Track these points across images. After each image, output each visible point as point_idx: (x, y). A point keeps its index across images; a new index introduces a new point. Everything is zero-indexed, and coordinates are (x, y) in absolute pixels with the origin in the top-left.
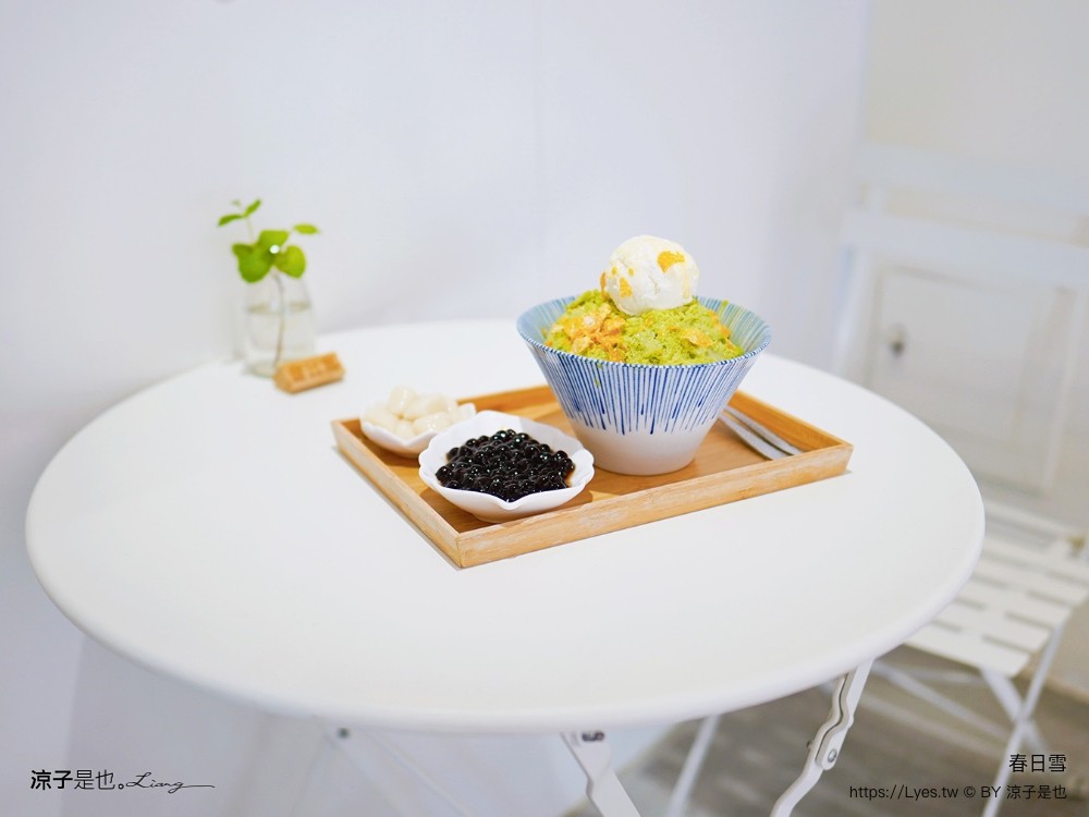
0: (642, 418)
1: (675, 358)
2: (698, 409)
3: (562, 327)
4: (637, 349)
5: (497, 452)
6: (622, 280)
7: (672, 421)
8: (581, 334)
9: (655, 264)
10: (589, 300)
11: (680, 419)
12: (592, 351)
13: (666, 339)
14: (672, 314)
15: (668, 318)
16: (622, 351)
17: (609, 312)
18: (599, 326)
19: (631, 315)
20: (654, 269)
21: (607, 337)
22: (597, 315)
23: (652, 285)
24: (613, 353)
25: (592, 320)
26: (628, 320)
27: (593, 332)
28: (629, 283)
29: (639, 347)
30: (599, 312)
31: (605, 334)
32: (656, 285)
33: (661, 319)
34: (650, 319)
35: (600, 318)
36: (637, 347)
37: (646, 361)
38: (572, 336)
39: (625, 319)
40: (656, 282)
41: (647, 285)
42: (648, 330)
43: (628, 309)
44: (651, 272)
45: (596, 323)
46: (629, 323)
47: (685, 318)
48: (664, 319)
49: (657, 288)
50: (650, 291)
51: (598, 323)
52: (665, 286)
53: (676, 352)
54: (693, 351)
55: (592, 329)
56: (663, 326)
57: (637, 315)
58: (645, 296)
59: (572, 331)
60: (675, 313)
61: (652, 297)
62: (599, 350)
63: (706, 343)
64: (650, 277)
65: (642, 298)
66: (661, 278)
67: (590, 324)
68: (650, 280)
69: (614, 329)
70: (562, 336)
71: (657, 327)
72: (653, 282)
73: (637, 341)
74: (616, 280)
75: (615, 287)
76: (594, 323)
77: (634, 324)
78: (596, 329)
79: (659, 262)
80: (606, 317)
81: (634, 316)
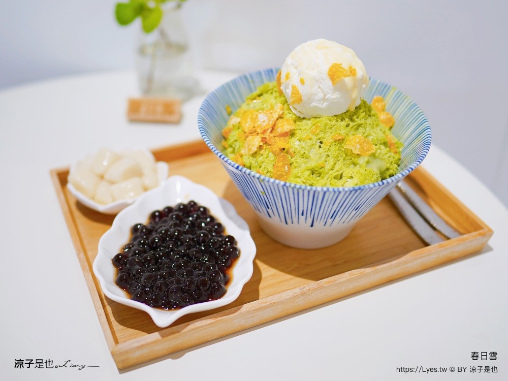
0: (302, 218)
1: (337, 168)
2: (354, 212)
3: (239, 120)
4: (302, 156)
5: (171, 237)
6: (294, 87)
7: (330, 221)
8: (253, 132)
9: (325, 75)
10: (267, 92)
11: (337, 219)
12: (261, 152)
13: (330, 149)
14: (339, 120)
15: (334, 125)
16: (288, 156)
17: (281, 112)
18: (271, 126)
19: (302, 117)
20: (324, 80)
21: (276, 138)
22: (271, 113)
23: (321, 95)
24: (280, 158)
25: (266, 119)
26: (298, 123)
27: (264, 132)
28: (300, 92)
29: (304, 155)
30: (273, 111)
31: (275, 135)
32: (325, 95)
33: (328, 127)
34: (317, 127)
35: (273, 117)
36: (303, 155)
37: (308, 173)
38: (246, 130)
39: (295, 122)
40: (325, 93)
41: (316, 94)
42: (314, 138)
43: (299, 111)
44: (320, 83)
45: (269, 122)
46: (299, 126)
47: (352, 124)
48: (329, 126)
49: (326, 98)
50: (318, 100)
51: (271, 123)
52: (334, 97)
53: (339, 160)
54: (355, 160)
55: (264, 129)
56: (329, 134)
57: (307, 117)
58: (314, 104)
59: (247, 126)
60: (343, 119)
61: (320, 106)
62: (267, 152)
63: (368, 150)
64: (319, 87)
65: (311, 105)
66: (330, 89)
67: (264, 122)
68: (319, 90)
69: (284, 132)
70: (239, 128)
71: (323, 135)
72: (323, 92)
73: (303, 149)
74: (289, 84)
75: (288, 91)
76: (267, 121)
77: (303, 128)
78: (268, 129)
79: (329, 75)
80: (278, 117)
81: (304, 118)
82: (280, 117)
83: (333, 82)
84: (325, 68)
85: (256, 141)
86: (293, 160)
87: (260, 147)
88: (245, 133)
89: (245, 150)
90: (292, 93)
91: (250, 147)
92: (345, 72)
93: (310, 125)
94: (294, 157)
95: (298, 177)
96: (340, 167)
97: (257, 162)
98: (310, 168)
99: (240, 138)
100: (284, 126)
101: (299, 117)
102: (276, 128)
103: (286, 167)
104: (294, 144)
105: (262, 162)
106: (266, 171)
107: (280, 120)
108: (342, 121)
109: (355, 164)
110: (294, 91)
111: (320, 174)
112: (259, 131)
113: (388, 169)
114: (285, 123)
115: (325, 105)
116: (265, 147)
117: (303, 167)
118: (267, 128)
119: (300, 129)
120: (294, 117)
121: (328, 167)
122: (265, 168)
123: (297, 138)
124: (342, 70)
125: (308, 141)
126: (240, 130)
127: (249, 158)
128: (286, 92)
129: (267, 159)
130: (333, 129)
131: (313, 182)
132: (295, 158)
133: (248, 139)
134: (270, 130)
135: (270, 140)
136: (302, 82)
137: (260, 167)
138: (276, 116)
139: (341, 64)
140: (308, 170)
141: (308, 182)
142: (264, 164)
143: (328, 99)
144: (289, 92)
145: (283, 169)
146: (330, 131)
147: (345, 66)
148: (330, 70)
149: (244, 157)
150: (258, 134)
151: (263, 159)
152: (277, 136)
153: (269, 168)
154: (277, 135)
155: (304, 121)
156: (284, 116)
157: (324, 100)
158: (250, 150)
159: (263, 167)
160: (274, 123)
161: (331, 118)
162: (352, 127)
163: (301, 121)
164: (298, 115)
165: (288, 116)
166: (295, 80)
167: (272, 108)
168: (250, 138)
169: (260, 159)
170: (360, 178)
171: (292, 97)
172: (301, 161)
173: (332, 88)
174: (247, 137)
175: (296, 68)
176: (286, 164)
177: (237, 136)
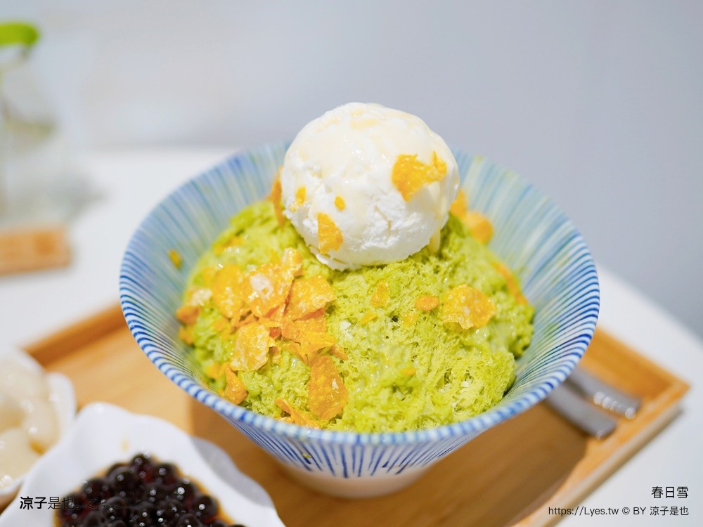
3: (208, 294)
6: (321, 218)
9: (386, 184)
12: (276, 359)
13: (418, 328)
14: (419, 264)
15: (413, 278)
16: (334, 358)
17: (298, 267)
18: (283, 300)
19: (342, 270)
20: (384, 193)
21: (299, 322)
22: (276, 271)
23: (382, 224)
24: (318, 366)
25: (267, 284)
26: (337, 284)
27: (271, 314)
28: (337, 225)
29: (369, 353)
30: (280, 265)
31: (294, 317)
32: (390, 224)
33: (402, 285)
34: (382, 289)
35: (283, 280)
36: (366, 353)
37: (386, 393)
38: (230, 314)
39: (331, 281)
40: (389, 219)
41: (372, 225)
42: (382, 314)
43: (335, 259)
44: (378, 200)
45: (275, 291)
46: (340, 291)
47: (444, 266)
48: (405, 283)
49: (393, 228)
50: (378, 236)
51: (280, 292)
52: (409, 223)
53: (437, 347)
54: (467, 340)
55: (270, 308)
56: (407, 299)
57: (352, 268)
58: (368, 244)
59: (230, 304)
60: (425, 260)
61: (382, 245)
62: (286, 357)
63: (483, 313)
64: (377, 209)
65: (363, 247)
66: (401, 210)
67: (265, 291)
68: (377, 215)
69: (314, 310)
70: (212, 310)
71: (398, 304)
72: (385, 218)
73: (365, 342)
74: (307, 211)
75: (306, 223)
76: (271, 289)
77: (350, 293)
78: (278, 307)
79: (395, 182)
80: (293, 278)
81: (347, 271)
82: (298, 277)
83: (404, 196)
84: (383, 168)
85: (261, 339)
86: (345, 367)
87: (272, 351)
88: (230, 319)
89: (239, 360)
90: (321, 230)
91: (250, 354)
92: (428, 172)
93: (367, 287)
94: (347, 359)
95: (366, 405)
96: (442, 361)
97: (270, 382)
98: (389, 383)
99: (221, 332)
100: (313, 297)
101: (337, 271)
102: (293, 301)
103: (334, 383)
104: (340, 331)
105: (282, 382)
106: (292, 397)
107: (298, 283)
108: (424, 263)
109: (468, 348)
110: (324, 226)
111: (410, 390)
112: (258, 311)
113: (519, 337)
114: (312, 289)
115: (392, 241)
116: (280, 349)
117: (374, 381)
118: (275, 306)
119: (345, 297)
120: (326, 272)
121: (421, 371)
122: (289, 391)
123: (343, 316)
124: (422, 168)
125: (371, 324)
126: (214, 314)
127: (253, 377)
128: (302, 225)
129: (290, 372)
130: (411, 285)
131: (400, 410)
132: (349, 361)
133: (240, 333)
134: (282, 310)
135: (287, 330)
136: (340, 205)
137: (279, 391)
138: (288, 275)
139: (416, 156)
140: (385, 387)
141: (391, 412)
142: (286, 384)
143: (397, 231)
144: (311, 226)
145: (328, 389)
146: (407, 291)
147: (424, 158)
148: (397, 170)
149: (241, 374)
150: (257, 319)
151: (282, 373)
152: (301, 319)
153: (297, 390)
154: (300, 316)
155: (351, 278)
156: (304, 273)
157: (389, 232)
158: (251, 361)
159: (285, 390)
160: (287, 293)
161: (404, 264)
162: (445, 273)
163: (343, 280)
164: (334, 266)
165: (312, 271)
166: (320, 202)
167: (276, 259)
168: (244, 330)
169: (276, 375)
170: (488, 377)
171: (322, 239)
172: (364, 365)
173: (403, 207)
174: (235, 329)
175: (319, 174)
176: (332, 377)
177: (212, 328)
